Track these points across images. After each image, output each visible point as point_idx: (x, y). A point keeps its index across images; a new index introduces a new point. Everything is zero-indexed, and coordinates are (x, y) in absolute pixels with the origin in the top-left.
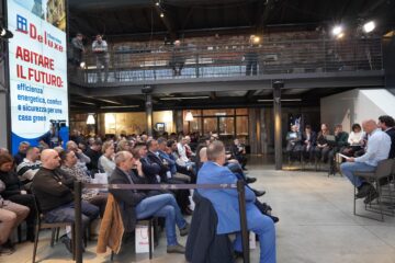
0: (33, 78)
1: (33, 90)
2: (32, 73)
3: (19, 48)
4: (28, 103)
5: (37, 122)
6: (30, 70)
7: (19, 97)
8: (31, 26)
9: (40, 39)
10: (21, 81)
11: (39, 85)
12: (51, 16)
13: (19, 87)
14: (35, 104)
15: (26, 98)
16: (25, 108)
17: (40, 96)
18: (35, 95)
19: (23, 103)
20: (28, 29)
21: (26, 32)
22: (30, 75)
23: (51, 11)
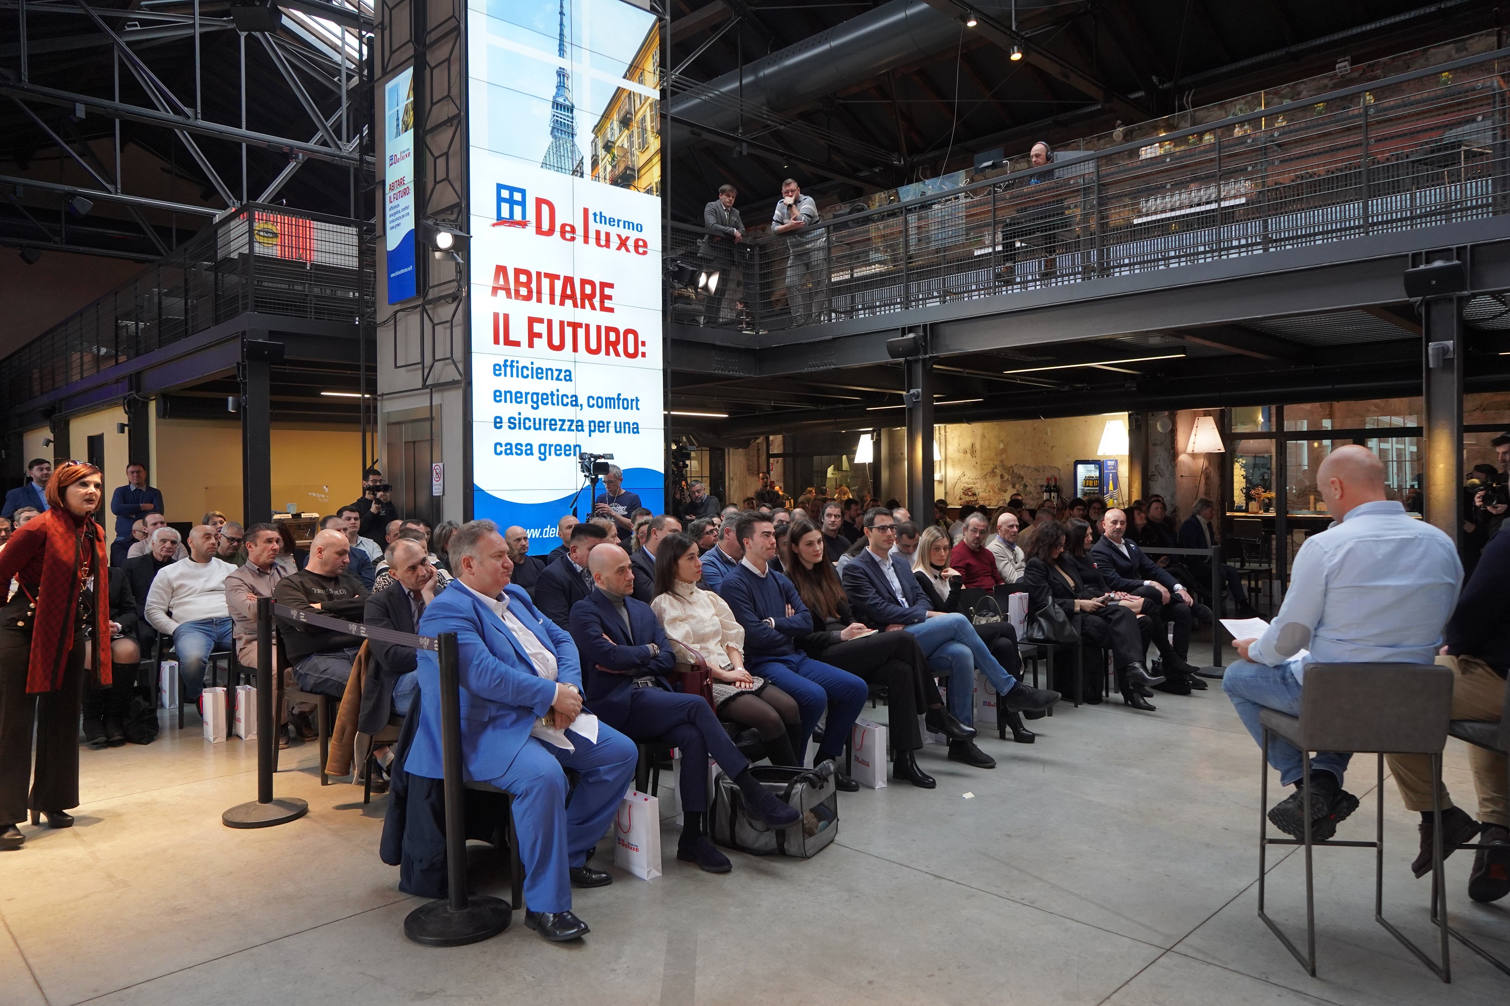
0: (541, 343)
1: (539, 373)
2: (538, 328)
3: (501, 270)
4: (526, 410)
5: (552, 459)
6: (532, 321)
7: (498, 396)
8: (539, 202)
9: (567, 232)
10: (504, 353)
11: (563, 359)
12: (605, 160)
13: (497, 370)
14: (547, 412)
15: (518, 397)
16: (513, 424)
17: (566, 388)
18: (545, 386)
19: (508, 410)
20: (531, 215)
21: (523, 224)
22: (533, 335)
23: (608, 147)
